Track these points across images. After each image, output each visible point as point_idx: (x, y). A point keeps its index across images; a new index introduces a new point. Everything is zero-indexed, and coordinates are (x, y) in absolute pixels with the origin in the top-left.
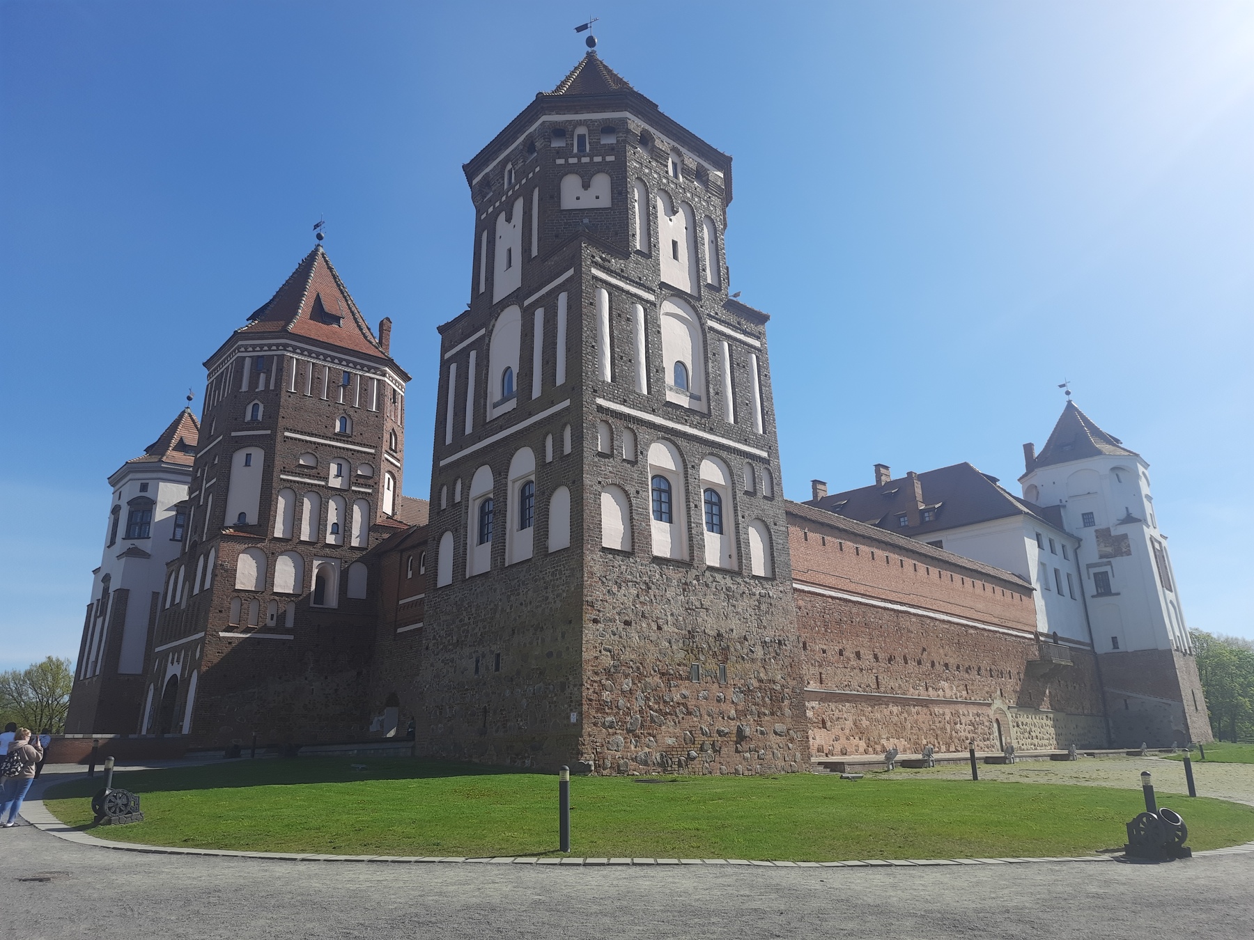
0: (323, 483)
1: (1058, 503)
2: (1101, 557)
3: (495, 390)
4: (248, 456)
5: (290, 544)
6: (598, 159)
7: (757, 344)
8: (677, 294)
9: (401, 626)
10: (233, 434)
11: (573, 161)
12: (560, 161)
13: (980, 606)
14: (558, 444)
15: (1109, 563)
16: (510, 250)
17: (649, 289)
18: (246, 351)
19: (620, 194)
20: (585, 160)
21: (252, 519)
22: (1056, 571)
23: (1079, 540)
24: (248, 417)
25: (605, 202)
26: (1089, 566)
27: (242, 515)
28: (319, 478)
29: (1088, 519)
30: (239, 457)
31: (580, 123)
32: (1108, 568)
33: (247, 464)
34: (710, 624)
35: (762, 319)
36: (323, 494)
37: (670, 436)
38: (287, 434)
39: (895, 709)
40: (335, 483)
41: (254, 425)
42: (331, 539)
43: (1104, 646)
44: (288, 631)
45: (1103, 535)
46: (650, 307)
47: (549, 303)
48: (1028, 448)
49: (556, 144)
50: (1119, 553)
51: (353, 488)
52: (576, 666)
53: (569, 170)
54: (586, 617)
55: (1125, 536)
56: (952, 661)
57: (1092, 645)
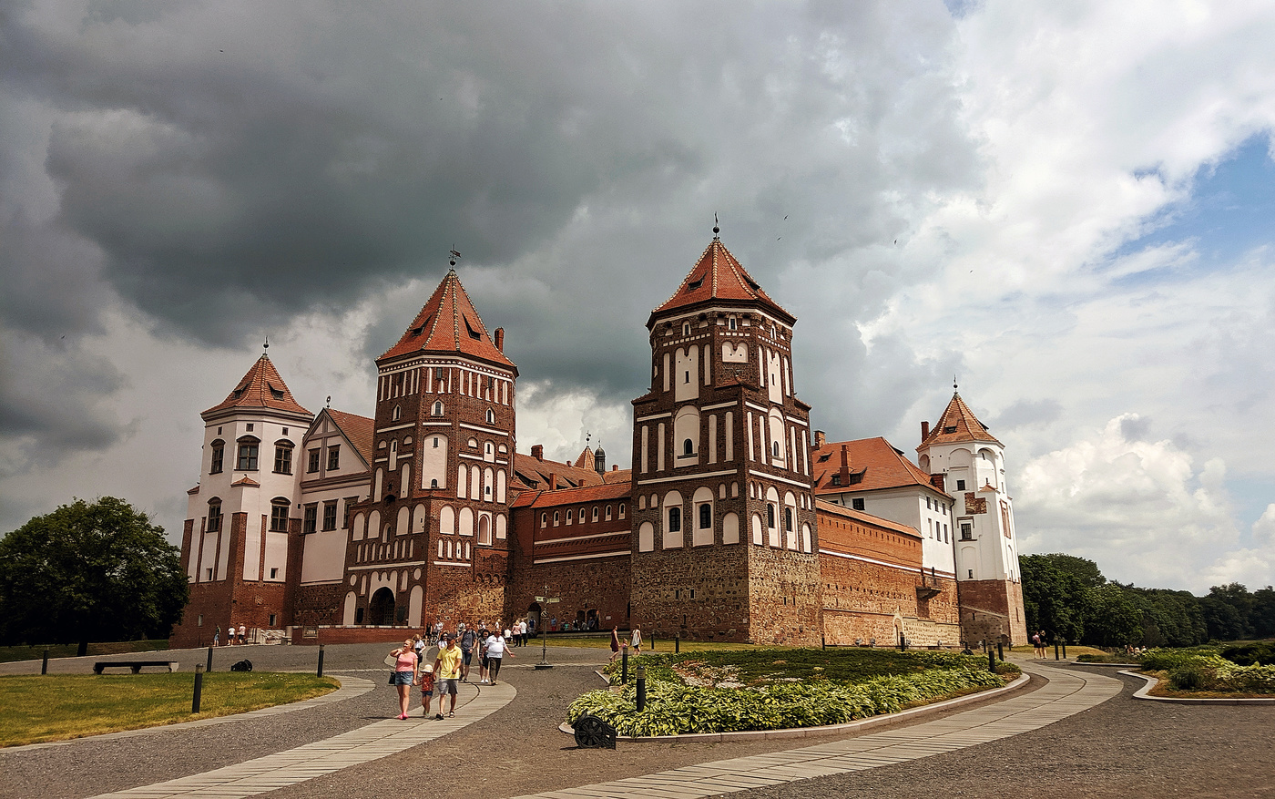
0: (481, 459)
1: (942, 472)
2: (967, 513)
3: (679, 449)
4: (436, 440)
5: (467, 501)
6: (741, 335)
7: (805, 424)
8: (777, 406)
9: (537, 559)
10: (424, 424)
11: (728, 334)
12: (722, 334)
13: (891, 552)
14: (729, 491)
15: (972, 518)
16: (687, 373)
17: (765, 406)
18: (429, 363)
19: (753, 356)
20: (735, 334)
21: (442, 484)
22: (938, 523)
23: (954, 500)
24: (433, 413)
25: (744, 359)
26: (959, 519)
27: (434, 482)
28: (480, 455)
29: (961, 485)
30: (429, 442)
31: (732, 313)
32: (970, 521)
33: (436, 446)
34: (789, 578)
35: (807, 409)
36: (482, 466)
37: (775, 484)
38: (461, 425)
39: (845, 618)
40: (489, 458)
41: (437, 418)
42: (488, 498)
43: (964, 577)
44: (468, 561)
45: (970, 497)
46: (766, 415)
47: (721, 415)
48: (925, 425)
49: (719, 323)
50: (979, 511)
51: (497, 461)
52: (746, 599)
53: (726, 339)
54: (750, 577)
55: (983, 500)
56: (875, 588)
57: (956, 575)
